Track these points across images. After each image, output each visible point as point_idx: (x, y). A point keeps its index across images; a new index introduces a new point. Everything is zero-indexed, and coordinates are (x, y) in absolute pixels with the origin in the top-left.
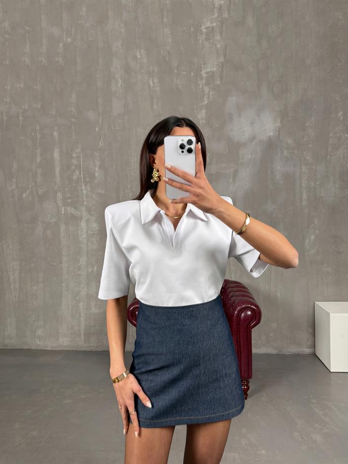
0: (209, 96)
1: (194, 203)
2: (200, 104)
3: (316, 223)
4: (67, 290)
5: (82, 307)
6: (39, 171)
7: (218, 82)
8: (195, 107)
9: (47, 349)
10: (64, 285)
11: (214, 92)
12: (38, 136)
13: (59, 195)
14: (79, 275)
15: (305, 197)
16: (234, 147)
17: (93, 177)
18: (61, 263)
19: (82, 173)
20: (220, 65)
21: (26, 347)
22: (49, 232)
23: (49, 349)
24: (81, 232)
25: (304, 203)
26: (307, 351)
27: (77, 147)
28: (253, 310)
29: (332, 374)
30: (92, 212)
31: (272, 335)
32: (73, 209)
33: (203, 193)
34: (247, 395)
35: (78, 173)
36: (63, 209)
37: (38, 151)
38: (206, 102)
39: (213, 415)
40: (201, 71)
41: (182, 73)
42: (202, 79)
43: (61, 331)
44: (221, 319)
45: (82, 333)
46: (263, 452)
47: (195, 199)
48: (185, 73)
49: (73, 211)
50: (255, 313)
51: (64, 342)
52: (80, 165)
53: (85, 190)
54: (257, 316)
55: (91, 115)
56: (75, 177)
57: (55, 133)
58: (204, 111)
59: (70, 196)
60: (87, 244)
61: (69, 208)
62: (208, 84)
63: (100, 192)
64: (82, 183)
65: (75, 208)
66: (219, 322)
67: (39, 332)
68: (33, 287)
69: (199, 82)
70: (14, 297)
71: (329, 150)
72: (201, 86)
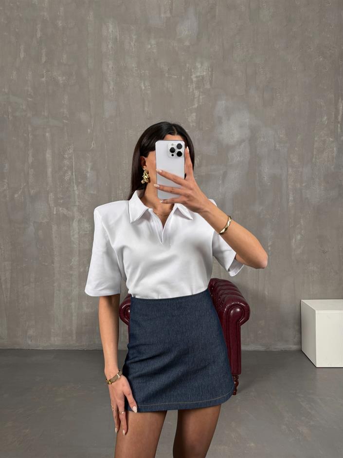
0: (199, 99)
1: (184, 203)
2: (191, 107)
3: (302, 224)
4: (59, 290)
5: (73, 307)
6: (31, 171)
7: (208, 86)
8: (185, 110)
9: (38, 349)
10: (56, 284)
11: (203, 96)
12: (31, 137)
13: (51, 195)
14: (71, 275)
15: (291, 198)
16: (224, 150)
17: (85, 177)
18: (53, 263)
19: (74, 174)
20: (210, 70)
21: (17, 347)
22: (40, 232)
23: (41, 348)
24: (74, 231)
25: (291, 204)
26: (294, 347)
27: (70, 148)
28: (241, 308)
29: (317, 369)
30: (84, 213)
31: (260, 332)
32: (65, 209)
33: (192, 194)
34: (236, 390)
35: (70, 173)
36: (55, 210)
37: (30, 152)
38: (196, 105)
39: (201, 402)
40: (191, 75)
41: (173, 76)
42: (192, 82)
43: (52, 330)
44: (210, 311)
45: (74, 332)
46: (252, 444)
47: (185, 199)
48: (176, 77)
49: (65, 211)
50: (244, 310)
51: (56, 342)
52: (72, 166)
53: (76, 190)
54: (245, 313)
55: (83, 117)
56: (67, 178)
57: (47, 134)
58: (194, 114)
59: (61, 196)
60: (79, 244)
61: (61, 209)
62: (198, 88)
63: (92, 192)
64: (74, 184)
65: (67, 209)
66: (208, 313)
67: (31, 332)
68: (25, 287)
69: (189, 86)
70: (5, 297)
71: (315, 153)
72: (191, 90)
